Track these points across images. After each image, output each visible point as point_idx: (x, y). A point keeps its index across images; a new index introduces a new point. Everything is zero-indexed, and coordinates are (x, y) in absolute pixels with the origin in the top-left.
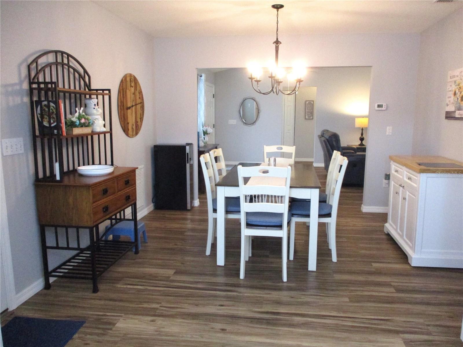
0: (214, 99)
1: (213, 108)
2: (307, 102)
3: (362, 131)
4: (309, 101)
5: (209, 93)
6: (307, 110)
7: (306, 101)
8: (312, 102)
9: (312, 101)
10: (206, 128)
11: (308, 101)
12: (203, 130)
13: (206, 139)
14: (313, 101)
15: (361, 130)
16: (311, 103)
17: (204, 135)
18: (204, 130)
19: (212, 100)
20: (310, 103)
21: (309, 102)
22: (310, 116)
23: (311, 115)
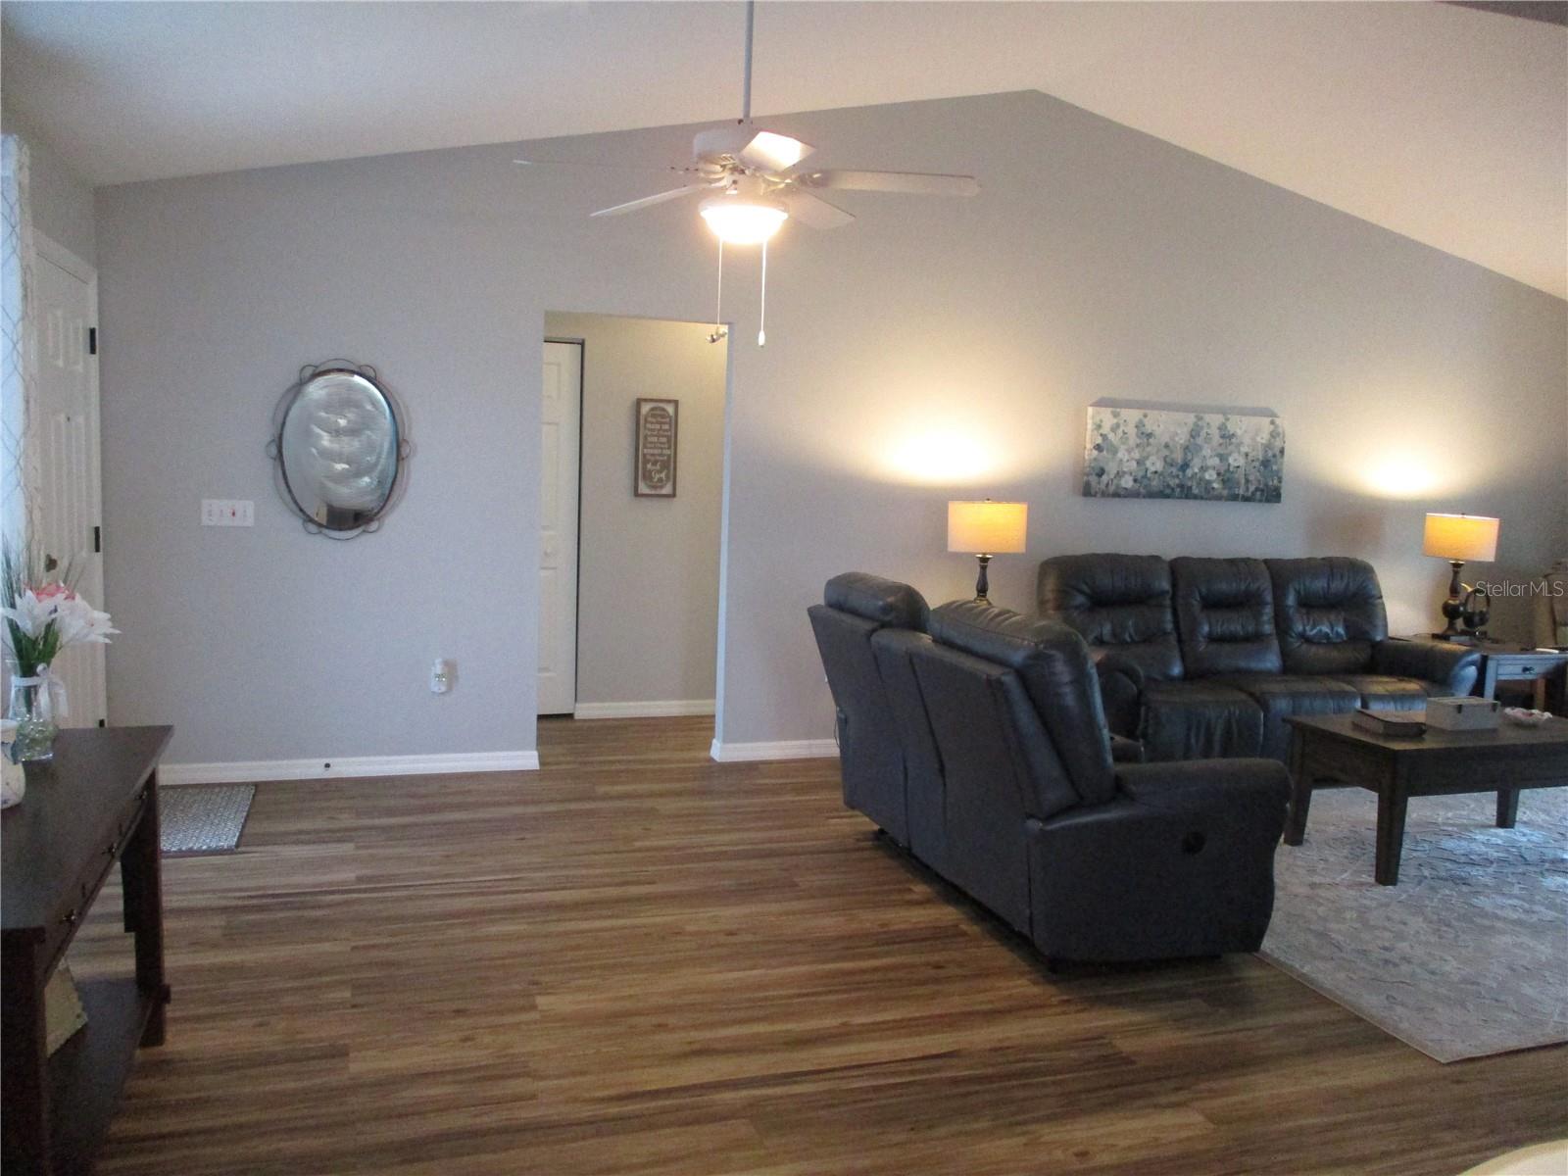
0: (95, 358)
1: (87, 419)
2: (645, 408)
3: (984, 568)
4: (652, 400)
5: (59, 313)
6: (645, 447)
7: (639, 402)
8: (670, 409)
9: (669, 401)
10: (48, 603)
11: (646, 400)
12: (14, 628)
13: (43, 699)
14: (676, 403)
15: (978, 562)
16: (664, 410)
17: (28, 670)
18: (27, 626)
19: (80, 368)
20: (658, 414)
21: (652, 409)
22: (660, 480)
23: (663, 475)
